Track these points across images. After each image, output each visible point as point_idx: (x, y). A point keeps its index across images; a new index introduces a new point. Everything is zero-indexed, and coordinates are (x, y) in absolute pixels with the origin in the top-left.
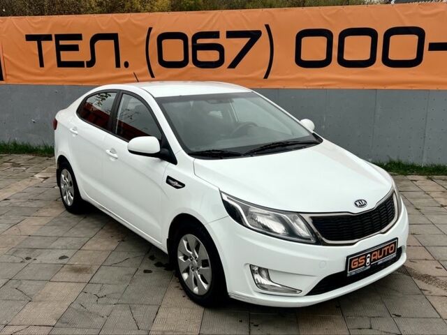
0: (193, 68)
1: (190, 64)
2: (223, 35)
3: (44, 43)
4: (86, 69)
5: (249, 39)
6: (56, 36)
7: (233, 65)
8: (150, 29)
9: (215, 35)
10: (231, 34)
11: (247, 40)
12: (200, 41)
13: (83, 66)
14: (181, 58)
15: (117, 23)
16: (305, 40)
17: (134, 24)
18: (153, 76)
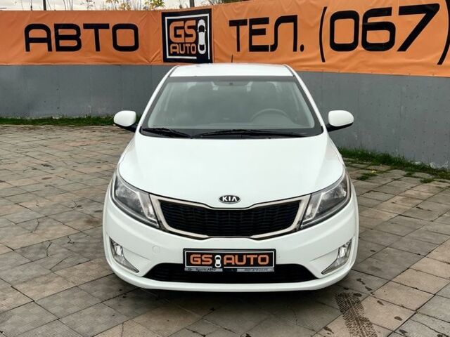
0: (361, 51)
1: (360, 47)
2: (395, 11)
3: (241, 28)
4: (270, 53)
5: (424, 15)
6: (250, 20)
7: (404, 48)
8: (325, 8)
9: (388, 11)
10: (404, 11)
11: (422, 16)
12: (371, 20)
13: (268, 51)
14: (350, 40)
15: (297, 4)
17: (312, 5)
18: (323, 60)
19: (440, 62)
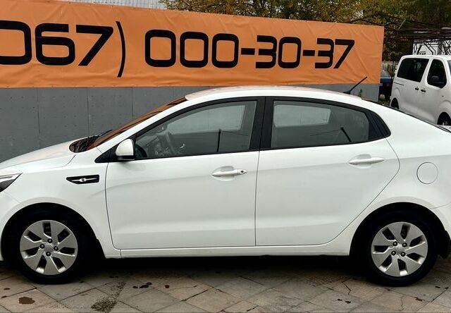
1: (34, 60)
2: (72, 29)
5: (101, 35)
7: (85, 62)
10: (81, 29)
11: (100, 36)
12: (45, 34)
14: (21, 53)
16: (153, 40)
19: (120, 75)
